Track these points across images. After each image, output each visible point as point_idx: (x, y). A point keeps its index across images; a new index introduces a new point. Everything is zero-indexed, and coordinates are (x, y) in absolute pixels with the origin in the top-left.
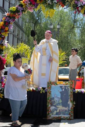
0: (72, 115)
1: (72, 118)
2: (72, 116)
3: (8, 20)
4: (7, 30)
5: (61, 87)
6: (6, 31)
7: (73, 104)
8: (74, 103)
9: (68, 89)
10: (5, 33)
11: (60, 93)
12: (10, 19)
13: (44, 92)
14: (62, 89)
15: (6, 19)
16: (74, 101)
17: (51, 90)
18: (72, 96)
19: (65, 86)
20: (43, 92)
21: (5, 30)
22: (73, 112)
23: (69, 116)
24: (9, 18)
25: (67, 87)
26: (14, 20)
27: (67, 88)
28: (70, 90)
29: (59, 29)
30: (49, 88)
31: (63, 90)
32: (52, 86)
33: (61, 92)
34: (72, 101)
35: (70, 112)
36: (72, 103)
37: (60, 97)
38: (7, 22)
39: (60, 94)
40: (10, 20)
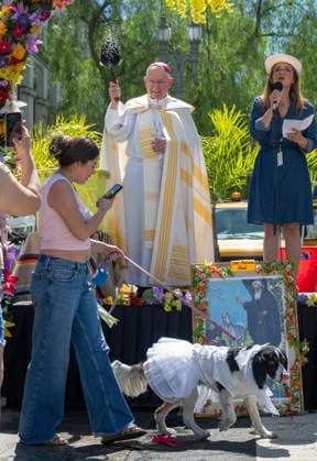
0: (299, 394)
1: (299, 406)
2: (297, 399)
3: (22, 15)
4: (21, 56)
5: (248, 283)
6: (15, 61)
7: (301, 351)
8: (306, 348)
9: (277, 290)
10: (12, 67)
11: (245, 308)
12: (31, 12)
13: (179, 308)
14: (252, 292)
15: (13, 12)
16: (301, 340)
17: (207, 299)
18: (295, 319)
19: (264, 281)
20: (174, 308)
21: (9, 57)
22: (300, 382)
23: (287, 400)
24: (27, 9)
25: (273, 282)
26: (48, 15)
27: (270, 287)
28: (284, 295)
29: (195, 43)
30: (198, 290)
31: (258, 295)
32: (210, 280)
33: (247, 306)
34: (295, 339)
35: (288, 382)
36: (296, 345)
37: (243, 324)
38: (20, 26)
39: (245, 312)
40: (31, 18)
